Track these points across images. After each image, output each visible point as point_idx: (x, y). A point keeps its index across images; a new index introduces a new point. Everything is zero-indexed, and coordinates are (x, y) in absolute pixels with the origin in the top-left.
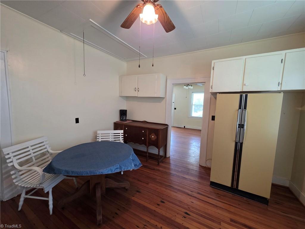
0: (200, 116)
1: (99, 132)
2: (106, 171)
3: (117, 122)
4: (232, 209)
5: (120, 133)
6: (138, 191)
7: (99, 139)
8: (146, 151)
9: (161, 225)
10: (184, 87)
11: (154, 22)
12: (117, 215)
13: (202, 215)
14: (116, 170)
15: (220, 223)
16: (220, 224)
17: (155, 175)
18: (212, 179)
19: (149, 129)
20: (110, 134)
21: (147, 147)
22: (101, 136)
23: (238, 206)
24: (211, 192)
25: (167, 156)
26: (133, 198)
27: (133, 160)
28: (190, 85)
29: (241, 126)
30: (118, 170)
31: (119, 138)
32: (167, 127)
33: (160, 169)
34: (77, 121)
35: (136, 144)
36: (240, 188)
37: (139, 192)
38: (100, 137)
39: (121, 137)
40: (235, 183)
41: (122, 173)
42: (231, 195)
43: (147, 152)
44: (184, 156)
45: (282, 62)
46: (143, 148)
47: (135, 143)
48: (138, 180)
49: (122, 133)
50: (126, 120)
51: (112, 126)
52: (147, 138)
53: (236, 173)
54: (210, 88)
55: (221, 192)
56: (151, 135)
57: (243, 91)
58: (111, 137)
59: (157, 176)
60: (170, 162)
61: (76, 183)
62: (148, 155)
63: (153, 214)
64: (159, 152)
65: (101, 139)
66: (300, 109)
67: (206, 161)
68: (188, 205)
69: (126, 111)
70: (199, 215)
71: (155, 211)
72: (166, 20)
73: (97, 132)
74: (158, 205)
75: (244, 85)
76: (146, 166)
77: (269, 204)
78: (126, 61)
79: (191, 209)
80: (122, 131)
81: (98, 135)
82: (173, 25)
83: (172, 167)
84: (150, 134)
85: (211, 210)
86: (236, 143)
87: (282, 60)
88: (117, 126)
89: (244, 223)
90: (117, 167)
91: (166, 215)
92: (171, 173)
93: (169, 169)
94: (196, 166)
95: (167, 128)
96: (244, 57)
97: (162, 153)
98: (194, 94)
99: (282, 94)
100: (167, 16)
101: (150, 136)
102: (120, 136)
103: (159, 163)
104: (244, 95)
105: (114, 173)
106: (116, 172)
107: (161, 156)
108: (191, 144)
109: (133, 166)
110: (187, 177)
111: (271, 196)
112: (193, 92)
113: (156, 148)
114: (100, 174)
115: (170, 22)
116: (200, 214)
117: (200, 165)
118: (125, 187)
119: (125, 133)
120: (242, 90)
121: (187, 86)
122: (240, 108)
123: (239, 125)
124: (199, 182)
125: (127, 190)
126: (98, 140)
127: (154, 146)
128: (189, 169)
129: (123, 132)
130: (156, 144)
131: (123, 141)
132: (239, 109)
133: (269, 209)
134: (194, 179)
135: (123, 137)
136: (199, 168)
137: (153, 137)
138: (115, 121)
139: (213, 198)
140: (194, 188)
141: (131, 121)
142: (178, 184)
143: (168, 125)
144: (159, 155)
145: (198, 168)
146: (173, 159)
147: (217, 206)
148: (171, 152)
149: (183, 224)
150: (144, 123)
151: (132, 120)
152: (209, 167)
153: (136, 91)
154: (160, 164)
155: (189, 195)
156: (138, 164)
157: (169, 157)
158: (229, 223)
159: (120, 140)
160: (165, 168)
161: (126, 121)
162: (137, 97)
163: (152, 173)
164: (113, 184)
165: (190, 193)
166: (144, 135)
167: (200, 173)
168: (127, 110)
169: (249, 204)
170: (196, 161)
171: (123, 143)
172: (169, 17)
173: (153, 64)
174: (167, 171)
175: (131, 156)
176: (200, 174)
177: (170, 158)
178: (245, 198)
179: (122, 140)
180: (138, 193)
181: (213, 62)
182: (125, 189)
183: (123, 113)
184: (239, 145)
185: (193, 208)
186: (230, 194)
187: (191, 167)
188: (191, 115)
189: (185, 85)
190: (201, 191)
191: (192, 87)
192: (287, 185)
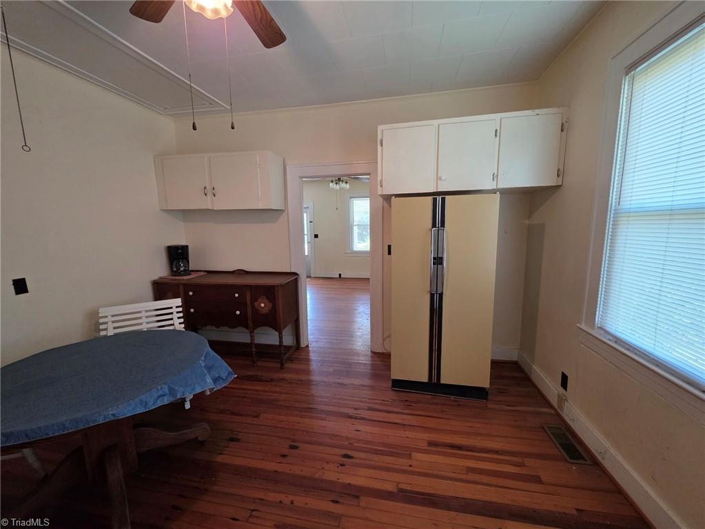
0: (366, 250)
1: (102, 312)
2: (128, 409)
3: (161, 278)
4: (432, 423)
5: (171, 308)
6: (232, 440)
7: (106, 329)
8: (249, 342)
9: (291, 498)
10: (331, 184)
11: (224, 14)
12: (179, 511)
13: (376, 450)
14: (159, 402)
15: (410, 455)
16: (410, 457)
17: (274, 392)
18: (396, 374)
19: (250, 287)
20: (140, 312)
21: (251, 332)
22: (113, 322)
23: (440, 415)
24: (393, 400)
25: (303, 345)
26: (220, 459)
27: (209, 368)
28: (342, 181)
29: (438, 261)
30: (165, 401)
31: (172, 319)
32: (296, 279)
33: (288, 376)
34: (20, 286)
35: (221, 328)
36: (445, 380)
37: (237, 440)
38: (111, 326)
39: (175, 316)
40: (434, 372)
41: (188, 406)
42: (430, 397)
43: (251, 343)
44: (339, 338)
45: (496, 135)
46: (240, 336)
47: (218, 328)
48: (233, 414)
49: (177, 307)
50: (187, 272)
51: (149, 291)
52: (249, 310)
53: (435, 354)
54: (379, 187)
55: (413, 396)
56: (257, 300)
57: (439, 190)
58: (144, 320)
59: (281, 393)
60: (308, 356)
61: (36, 465)
62: (254, 350)
63: (272, 479)
64: (281, 338)
65: (114, 328)
66: (527, 222)
67: (383, 340)
68: (348, 439)
69: (185, 249)
70: (371, 453)
71: (276, 471)
72: (260, 16)
73: (99, 313)
74: (284, 456)
75: (438, 178)
76: (252, 376)
77: (489, 397)
78: (170, 115)
79: (356, 444)
80: (178, 301)
81: (101, 321)
82: (280, 30)
83: (314, 366)
84: (255, 299)
85: (395, 436)
86: (432, 296)
87: (496, 131)
88: (161, 290)
89: (451, 442)
90: (161, 393)
91: (303, 474)
92: (312, 381)
93: (308, 372)
94: (366, 356)
95: (296, 282)
96: (435, 122)
97: (288, 340)
98: (355, 201)
99: (498, 195)
100: (262, 7)
101: (256, 304)
102: (172, 313)
103: (282, 364)
104: (439, 199)
105: (153, 408)
106: (159, 404)
107: (285, 347)
108: (356, 312)
109: (209, 380)
110: (346, 381)
111: (491, 383)
112: (351, 198)
113: (271, 329)
114: (108, 420)
115: (270, 23)
116: (373, 449)
117: (372, 352)
118: (197, 438)
119: (186, 306)
120: (437, 188)
121: (336, 183)
122: (434, 225)
123: (434, 258)
124: (371, 387)
125: (202, 443)
126: (103, 333)
127: (267, 328)
128: (350, 364)
129: (180, 304)
130: (272, 321)
131: (183, 325)
132: (433, 227)
133: (489, 406)
134: (362, 383)
135: (181, 315)
136: (372, 357)
137: (263, 305)
138: (156, 277)
139: (398, 410)
140: (361, 401)
141: (203, 273)
142: (326, 400)
143: (296, 274)
144: (281, 345)
145: (369, 358)
146: (315, 349)
147: (405, 425)
148: (311, 335)
149: (338, 479)
150: (240, 274)
151: (205, 271)
152: (389, 351)
153: (208, 195)
154: (287, 365)
155: (350, 417)
156: (224, 375)
157: (307, 346)
158: (425, 450)
159: (173, 325)
160: (297, 371)
161: (190, 274)
162: (213, 210)
163: (267, 389)
164: (162, 438)
165: (351, 412)
166: (241, 304)
167: (374, 366)
168: (187, 246)
169: (459, 405)
170: (365, 345)
171: (184, 330)
172: (265, 9)
173: (232, 123)
174: (303, 377)
175: (203, 358)
176: (372, 370)
177: (310, 349)
178: (452, 398)
179: (180, 323)
180: (231, 444)
181: (380, 128)
182: (198, 444)
183: (177, 255)
184: (436, 297)
185: (359, 441)
186: (427, 397)
187: (356, 359)
188: (352, 247)
189: (332, 182)
190: (376, 403)
191: (348, 186)
192: (515, 358)
